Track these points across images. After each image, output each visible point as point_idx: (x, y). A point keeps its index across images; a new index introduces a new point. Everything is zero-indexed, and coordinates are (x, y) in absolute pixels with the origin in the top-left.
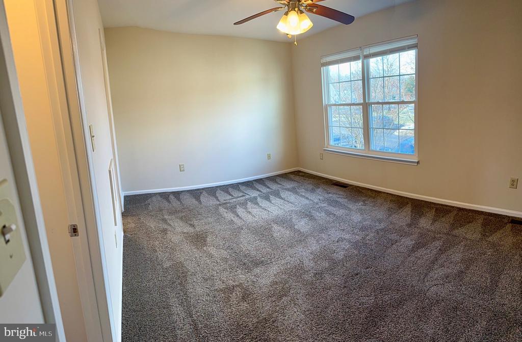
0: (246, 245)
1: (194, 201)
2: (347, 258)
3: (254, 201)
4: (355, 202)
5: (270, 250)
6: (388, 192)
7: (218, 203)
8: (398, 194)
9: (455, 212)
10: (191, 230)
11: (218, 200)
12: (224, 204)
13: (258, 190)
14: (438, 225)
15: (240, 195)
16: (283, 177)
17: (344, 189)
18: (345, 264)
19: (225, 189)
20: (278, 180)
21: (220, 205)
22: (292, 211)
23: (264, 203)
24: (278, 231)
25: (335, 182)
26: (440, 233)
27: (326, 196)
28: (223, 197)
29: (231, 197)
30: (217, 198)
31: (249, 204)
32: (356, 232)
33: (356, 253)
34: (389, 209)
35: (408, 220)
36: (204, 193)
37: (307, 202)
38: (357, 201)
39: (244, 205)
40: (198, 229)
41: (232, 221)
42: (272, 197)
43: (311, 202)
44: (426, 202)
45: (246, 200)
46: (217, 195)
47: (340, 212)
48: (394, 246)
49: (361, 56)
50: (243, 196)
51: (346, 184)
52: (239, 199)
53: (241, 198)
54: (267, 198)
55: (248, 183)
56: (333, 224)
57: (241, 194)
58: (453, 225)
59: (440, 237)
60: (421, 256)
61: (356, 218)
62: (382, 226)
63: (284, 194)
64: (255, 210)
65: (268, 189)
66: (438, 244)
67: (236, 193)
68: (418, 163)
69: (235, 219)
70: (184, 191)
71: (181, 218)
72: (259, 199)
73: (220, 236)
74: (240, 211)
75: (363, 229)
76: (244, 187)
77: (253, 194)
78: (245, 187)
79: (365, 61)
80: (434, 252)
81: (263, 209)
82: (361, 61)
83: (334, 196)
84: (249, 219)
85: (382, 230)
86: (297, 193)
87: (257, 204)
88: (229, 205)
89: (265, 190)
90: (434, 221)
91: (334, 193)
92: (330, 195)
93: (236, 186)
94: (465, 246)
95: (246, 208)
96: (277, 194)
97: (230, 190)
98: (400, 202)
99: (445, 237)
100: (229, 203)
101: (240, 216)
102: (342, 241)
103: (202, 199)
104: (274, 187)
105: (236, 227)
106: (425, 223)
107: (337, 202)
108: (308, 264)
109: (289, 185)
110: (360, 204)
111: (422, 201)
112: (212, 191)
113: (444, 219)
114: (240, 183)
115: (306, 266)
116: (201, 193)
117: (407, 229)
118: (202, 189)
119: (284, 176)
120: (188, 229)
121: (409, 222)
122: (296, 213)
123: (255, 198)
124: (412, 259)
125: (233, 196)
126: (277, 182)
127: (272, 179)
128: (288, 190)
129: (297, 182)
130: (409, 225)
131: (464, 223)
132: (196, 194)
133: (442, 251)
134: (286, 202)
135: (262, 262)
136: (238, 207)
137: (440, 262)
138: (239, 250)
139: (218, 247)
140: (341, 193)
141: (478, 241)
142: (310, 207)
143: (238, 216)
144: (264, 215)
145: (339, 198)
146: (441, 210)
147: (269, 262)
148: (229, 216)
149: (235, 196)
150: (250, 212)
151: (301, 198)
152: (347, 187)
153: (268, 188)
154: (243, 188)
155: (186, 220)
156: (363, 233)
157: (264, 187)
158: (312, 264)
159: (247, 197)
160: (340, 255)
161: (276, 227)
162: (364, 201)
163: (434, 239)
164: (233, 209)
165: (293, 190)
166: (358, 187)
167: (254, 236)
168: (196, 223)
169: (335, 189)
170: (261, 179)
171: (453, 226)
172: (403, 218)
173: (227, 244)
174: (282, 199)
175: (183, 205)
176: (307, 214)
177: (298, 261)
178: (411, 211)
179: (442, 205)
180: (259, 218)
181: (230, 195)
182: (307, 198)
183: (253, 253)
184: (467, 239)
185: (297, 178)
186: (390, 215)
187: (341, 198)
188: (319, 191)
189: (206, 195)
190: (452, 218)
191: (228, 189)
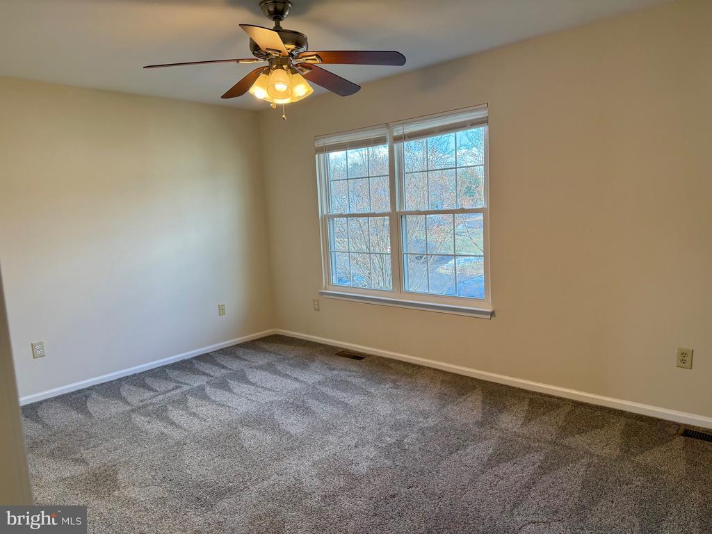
0: (196, 468)
1: (75, 415)
2: (375, 471)
3: (200, 393)
4: (379, 383)
5: (242, 469)
6: (436, 367)
7: (129, 408)
8: (455, 372)
9: (567, 409)
10: (79, 469)
11: (128, 403)
12: (142, 409)
13: (204, 374)
14: (535, 428)
15: (170, 388)
16: (248, 348)
17: (358, 361)
18: (372, 480)
19: (138, 380)
20: (240, 352)
21: (133, 411)
22: (272, 403)
23: (220, 395)
24: (251, 438)
25: (340, 351)
26: (539, 441)
27: (329, 374)
28: (136, 396)
29: (152, 393)
30: (123, 399)
31: (191, 401)
32: (385, 431)
33: (388, 464)
34: (442, 396)
35: (477, 414)
36: (94, 395)
37: (297, 385)
38: (382, 381)
39: (181, 402)
40: (94, 464)
41: (162, 434)
42: (232, 383)
43: (304, 386)
44: (510, 387)
45: (184, 394)
46: (124, 394)
47: (354, 400)
48: (455, 455)
49: (388, 137)
50: (177, 388)
51: (361, 354)
52: (169, 394)
53: (174, 392)
54: (223, 385)
55: (184, 365)
56: (344, 420)
57: (172, 385)
58: (564, 429)
59: (541, 447)
60: (505, 474)
61: (384, 408)
62: (430, 422)
63: (255, 376)
64: (205, 409)
65: (223, 370)
66: (537, 457)
67: (161, 386)
68: (492, 314)
69: (168, 430)
70: (46, 401)
71: (52, 455)
72: (208, 390)
73: (143, 465)
74: (176, 414)
75: (395, 427)
76: (176, 373)
77: (197, 381)
78: (178, 372)
79: (395, 146)
80: (530, 470)
81: (219, 405)
82: (387, 146)
83: (343, 373)
84: (196, 425)
85: (429, 429)
86: (276, 372)
87: (206, 397)
88: (151, 408)
89: (217, 373)
90: (528, 420)
91: (341, 369)
92: (335, 373)
93: (160, 373)
94: (589, 465)
95: (186, 408)
96: (242, 378)
97: (149, 381)
98: (460, 385)
99: (550, 448)
100: (151, 404)
101: (177, 422)
102: (364, 446)
103: (91, 406)
104: (235, 365)
105: (172, 443)
106: (510, 421)
107: (348, 383)
108: (310, 481)
109: (262, 360)
110: (388, 386)
111: (502, 385)
112: (111, 389)
113: (546, 418)
114: (166, 367)
115: (306, 486)
116: (87, 397)
117: (476, 430)
118: (89, 389)
119: (252, 345)
120: (71, 470)
121: (480, 419)
122: (280, 405)
123: (202, 388)
124: (490, 477)
125: (157, 391)
126: (237, 357)
127: (229, 352)
128: (261, 368)
129: (275, 353)
130: (481, 424)
131: (584, 428)
132: (76, 400)
133: (544, 469)
134: (260, 390)
135: (230, 489)
136: (170, 408)
137: (540, 487)
138: (184, 479)
139: (143, 485)
140: (354, 368)
141: (616, 461)
142: (303, 393)
143: (173, 423)
144: (224, 415)
145: (350, 376)
146: (541, 404)
147: (242, 487)
148: (156, 427)
149: (163, 389)
150: (194, 414)
151: (285, 380)
152: (362, 358)
153: (224, 367)
154: (174, 374)
155: (62, 454)
156: (398, 432)
157: (215, 368)
158: (317, 482)
159: (185, 388)
160: (363, 467)
161: (246, 433)
162: (394, 382)
163: (529, 449)
164: (160, 413)
165: (270, 368)
166: (381, 358)
167: (208, 452)
168: (86, 454)
169: (342, 362)
170: (208, 354)
171: (564, 431)
172: (467, 412)
173: (160, 474)
174: (252, 384)
175: (50, 428)
176: (298, 406)
177: (292, 479)
178: (483, 402)
179: (541, 394)
180: (213, 421)
181: (152, 390)
182: (296, 379)
183: (212, 478)
184: (592, 455)
185: (274, 347)
186: (444, 406)
187: (355, 377)
188: (315, 366)
189: (100, 398)
190: (563, 417)
191: (144, 380)
